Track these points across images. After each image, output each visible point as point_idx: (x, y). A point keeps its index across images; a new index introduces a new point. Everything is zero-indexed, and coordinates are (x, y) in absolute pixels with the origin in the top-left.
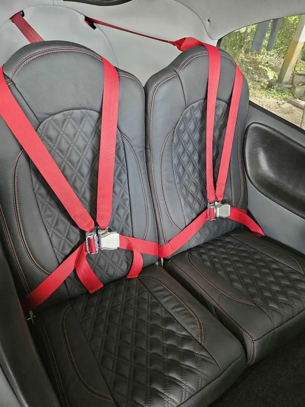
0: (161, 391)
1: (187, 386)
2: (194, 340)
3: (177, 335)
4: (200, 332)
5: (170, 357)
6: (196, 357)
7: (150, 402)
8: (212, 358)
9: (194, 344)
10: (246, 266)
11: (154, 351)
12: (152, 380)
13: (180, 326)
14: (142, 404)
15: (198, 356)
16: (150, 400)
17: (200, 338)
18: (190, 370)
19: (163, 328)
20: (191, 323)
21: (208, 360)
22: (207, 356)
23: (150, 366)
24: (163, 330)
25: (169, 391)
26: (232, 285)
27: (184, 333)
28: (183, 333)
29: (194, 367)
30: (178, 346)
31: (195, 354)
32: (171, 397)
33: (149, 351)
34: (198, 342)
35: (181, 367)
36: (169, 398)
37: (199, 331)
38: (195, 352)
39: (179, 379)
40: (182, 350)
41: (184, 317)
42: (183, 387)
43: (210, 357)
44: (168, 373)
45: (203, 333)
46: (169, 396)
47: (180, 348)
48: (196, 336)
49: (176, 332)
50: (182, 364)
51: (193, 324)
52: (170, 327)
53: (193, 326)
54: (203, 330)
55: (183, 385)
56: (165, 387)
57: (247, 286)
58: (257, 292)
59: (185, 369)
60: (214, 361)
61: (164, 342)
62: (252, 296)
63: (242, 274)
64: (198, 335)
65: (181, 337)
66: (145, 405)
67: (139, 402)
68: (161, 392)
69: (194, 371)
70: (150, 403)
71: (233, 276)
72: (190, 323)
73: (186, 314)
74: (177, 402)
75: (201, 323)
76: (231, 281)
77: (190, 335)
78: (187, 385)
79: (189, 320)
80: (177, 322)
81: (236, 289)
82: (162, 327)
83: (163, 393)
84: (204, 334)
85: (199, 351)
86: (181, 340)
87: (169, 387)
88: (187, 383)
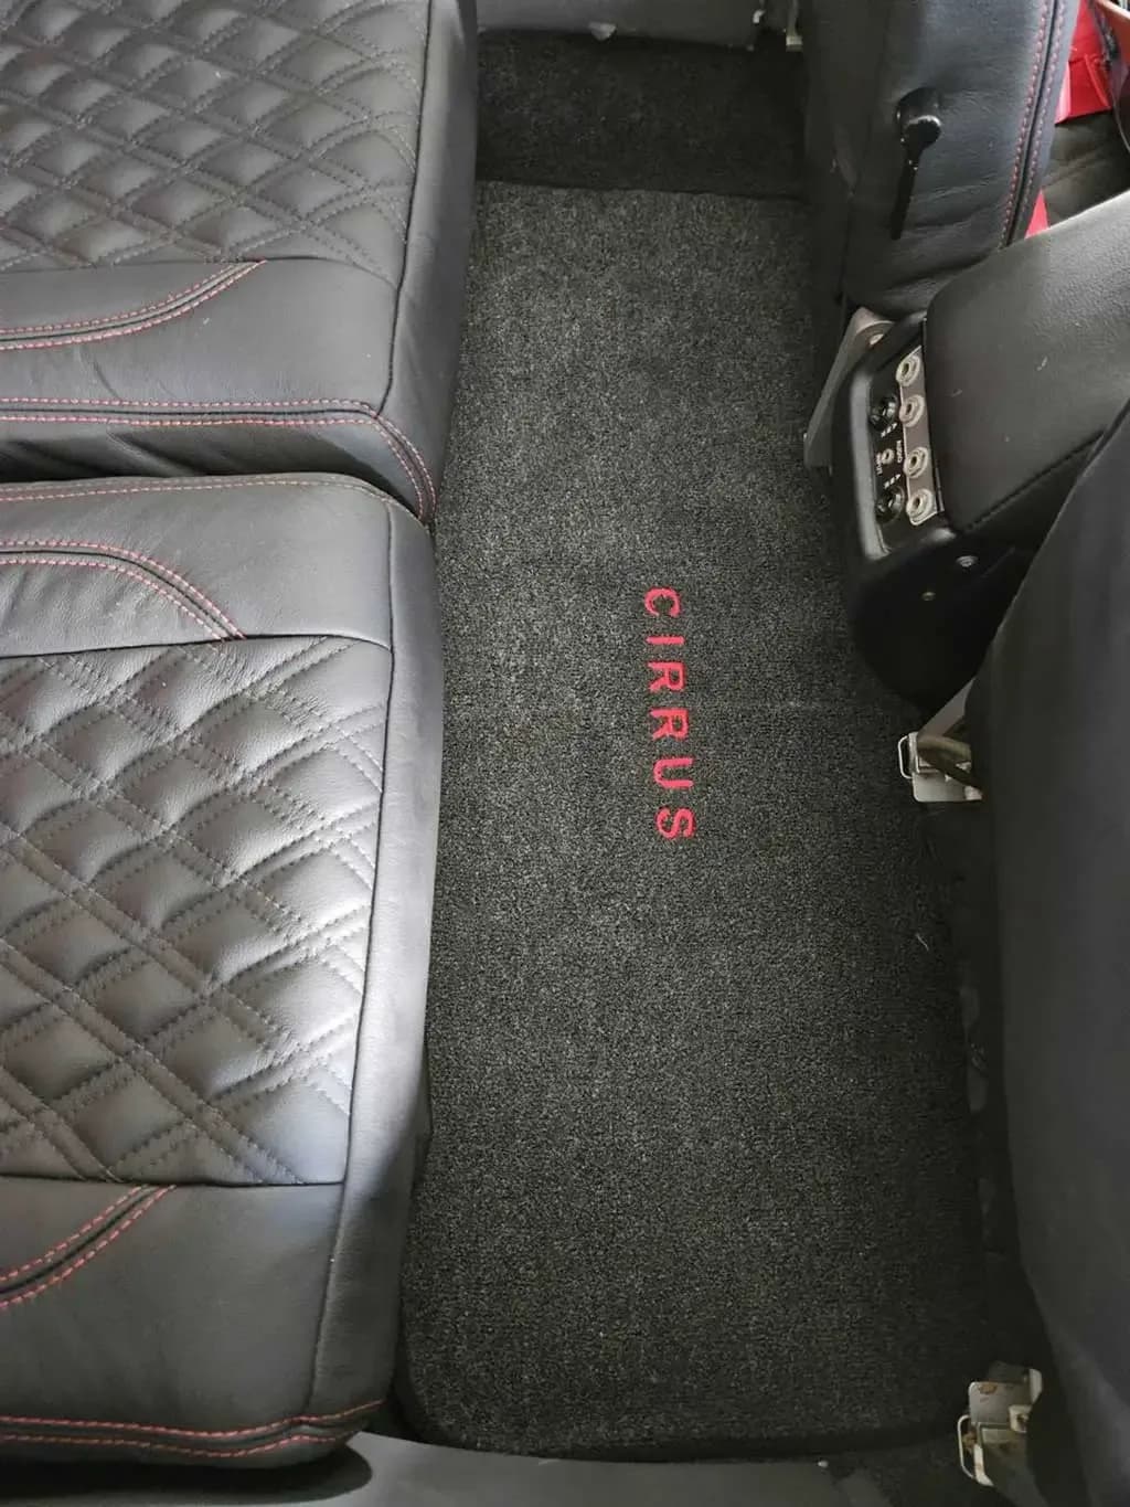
0: (274, 949)
1: (332, 826)
2: (190, 656)
3: (109, 707)
4: (176, 598)
5: (174, 810)
6: (261, 699)
7: (275, 1028)
8: (316, 641)
9: (205, 667)
10: (57, 115)
11: (92, 864)
12: (204, 960)
13: (81, 664)
14: (261, 1068)
15: (263, 693)
16: (271, 1023)
17: (200, 622)
18: (289, 770)
19: (26, 748)
20: (109, 605)
21: (306, 663)
22: (290, 654)
23: (143, 925)
24: (36, 751)
25: (297, 917)
26: (95, 266)
27: (128, 668)
28: (122, 677)
29: (288, 742)
30: (158, 739)
31: (248, 694)
32: (323, 919)
33: (74, 884)
34: (213, 642)
35: (253, 795)
36: (319, 934)
37: (171, 597)
38: (239, 689)
39: (288, 840)
40: (188, 737)
41: (56, 610)
42: (326, 846)
43: (308, 643)
44: (228, 871)
45: (193, 590)
46: (314, 929)
47: (172, 736)
48: (183, 626)
49: (94, 698)
50: (243, 780)
51: (120, 594)
52: (49, 712)
53: (128, 607)
54: (178, 577)
55: (317, 839)
56: (271, 924)
57: (146, 209)
58: (214, 199)
59: (271, 783)
60: (336, 641)
61: (95, 788)
62: (207, 233)
63: (80, 176)
64: (183, 617)
65: (135, 696)
66: (271, 1053)
67: (243, 1076)
68: (278, 953)
69: (306, 751)
70: (280, 1030)
71: (57, 220)
72: (106, 611)
73: (49, 591)
74: (357, 907)
75: (144, 559)
76: (66, 250)
77: (157, 652)
78: (330, 823)
79: (89, 598)
80: (54, 660)
81: (124, 263)
82: (21, 746)
83: (287, 949)
84: (200, 591)
85: (248, 671)
86: (147, 709)
87: (282, 907)
88: (323, 819)
